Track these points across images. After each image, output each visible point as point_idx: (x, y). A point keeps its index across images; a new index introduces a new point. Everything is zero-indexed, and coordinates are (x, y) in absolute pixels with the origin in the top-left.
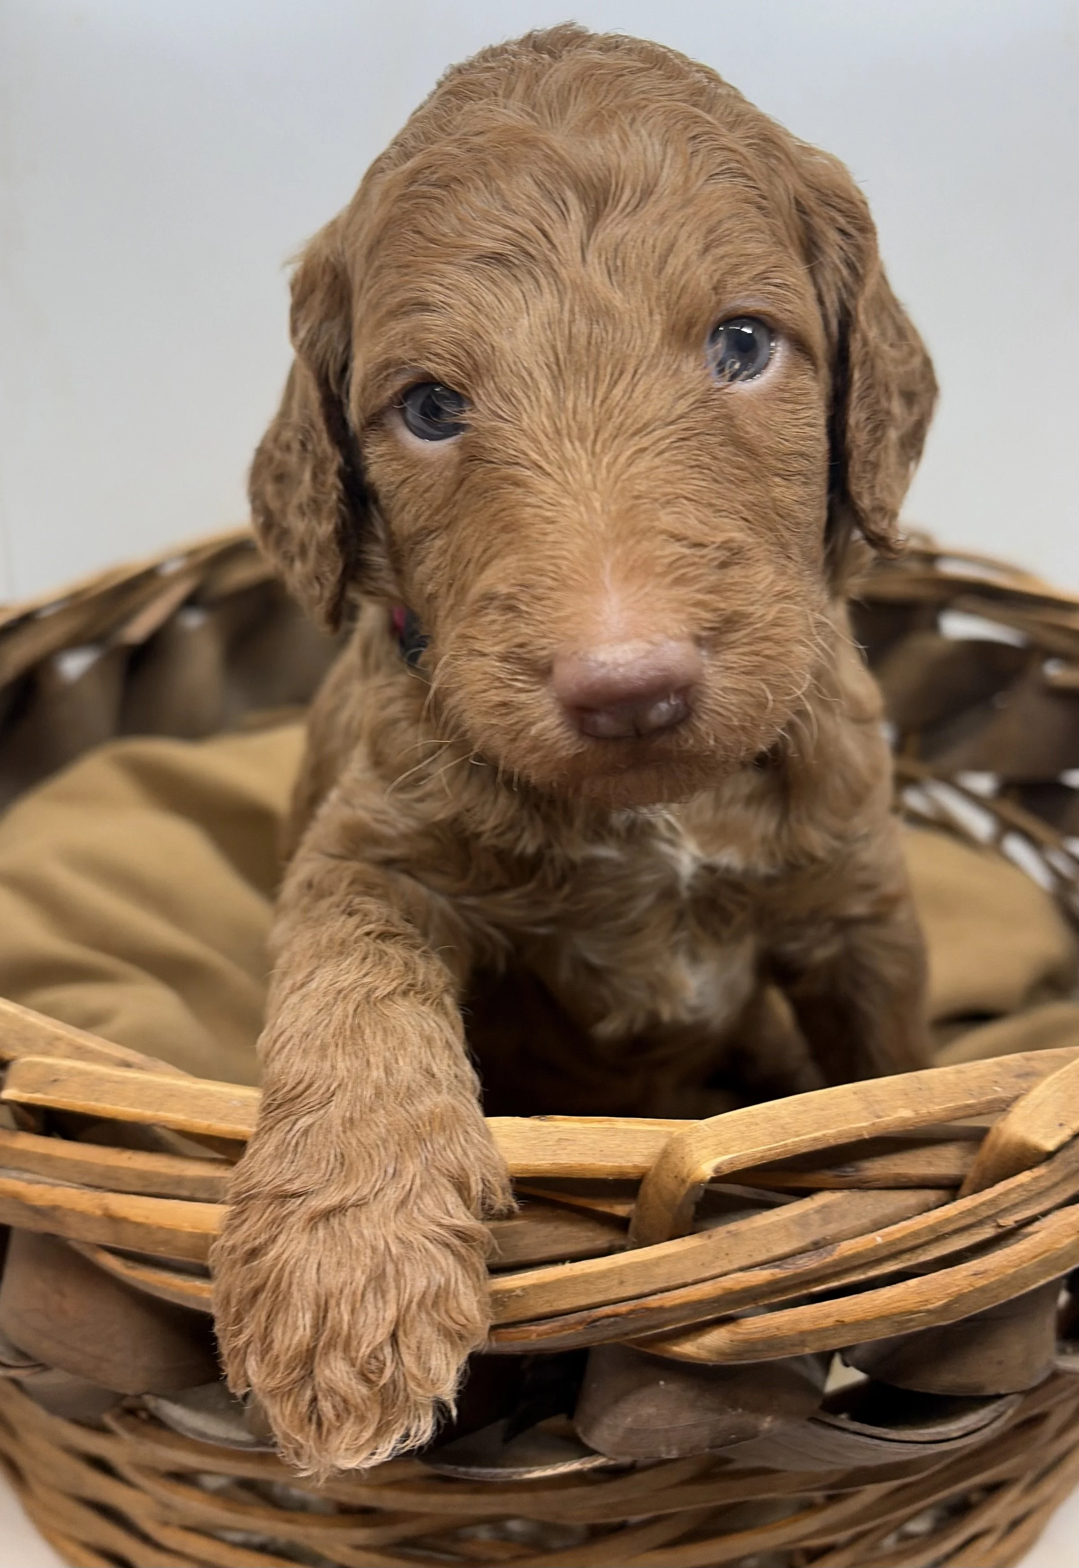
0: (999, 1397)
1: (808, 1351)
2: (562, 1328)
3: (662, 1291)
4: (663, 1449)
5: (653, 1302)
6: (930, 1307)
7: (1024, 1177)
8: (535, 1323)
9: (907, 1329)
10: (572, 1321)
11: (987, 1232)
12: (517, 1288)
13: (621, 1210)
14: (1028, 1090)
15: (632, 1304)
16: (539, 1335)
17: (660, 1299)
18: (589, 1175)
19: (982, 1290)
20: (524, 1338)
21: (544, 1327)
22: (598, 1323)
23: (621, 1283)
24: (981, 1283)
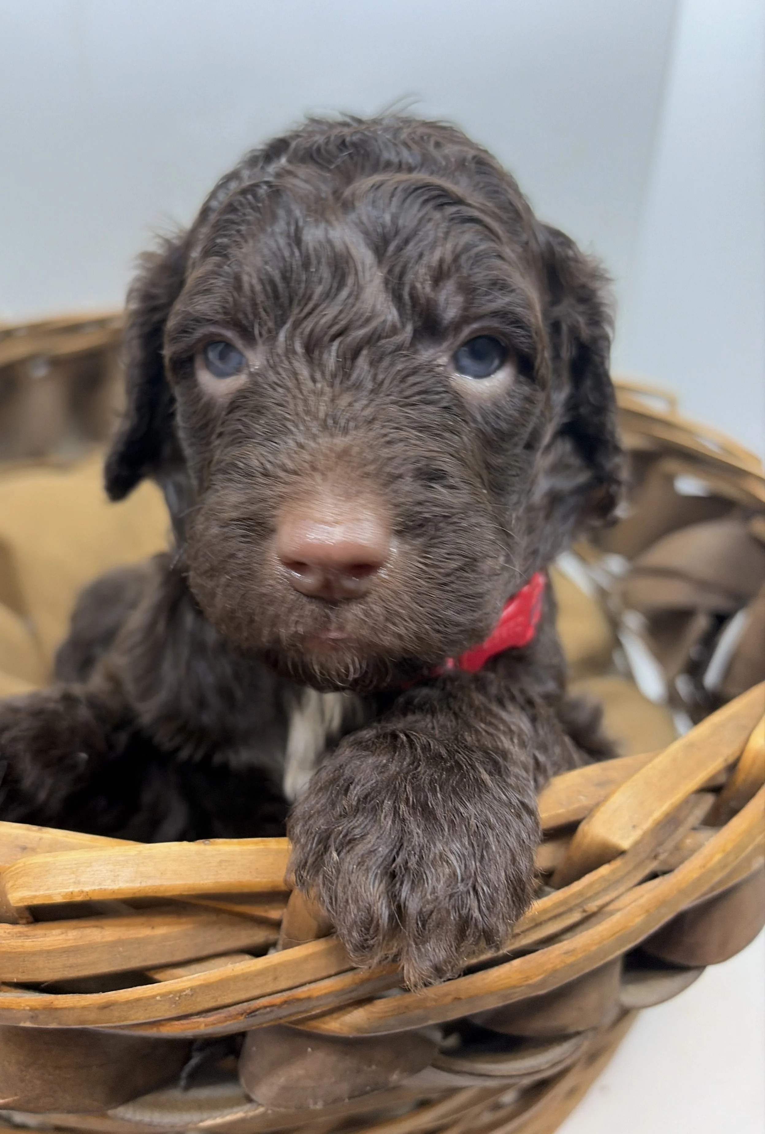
0: (578, 1033)
1: (431, 1022)
2: (226, 1019)
3: (310, 982)
4: (311, 1102)
5: (301, 992)
6: (530, 982)
7: (604, 870)
8: (204, 1015)
9: (511, 999)
10: (234, 1013)
11: (576, 917)
12: (187, 989)
13: (274, 914)
14: (606, 798)
15: (286, 995)
16: (206, 1025)
17: (309, 990)
18: (246, 890)
19: (572, 965)
20: (195, 1028)
21: (212, 1018)
22: (257, 1013)
23: (275, 979)
24: (570, 960)
